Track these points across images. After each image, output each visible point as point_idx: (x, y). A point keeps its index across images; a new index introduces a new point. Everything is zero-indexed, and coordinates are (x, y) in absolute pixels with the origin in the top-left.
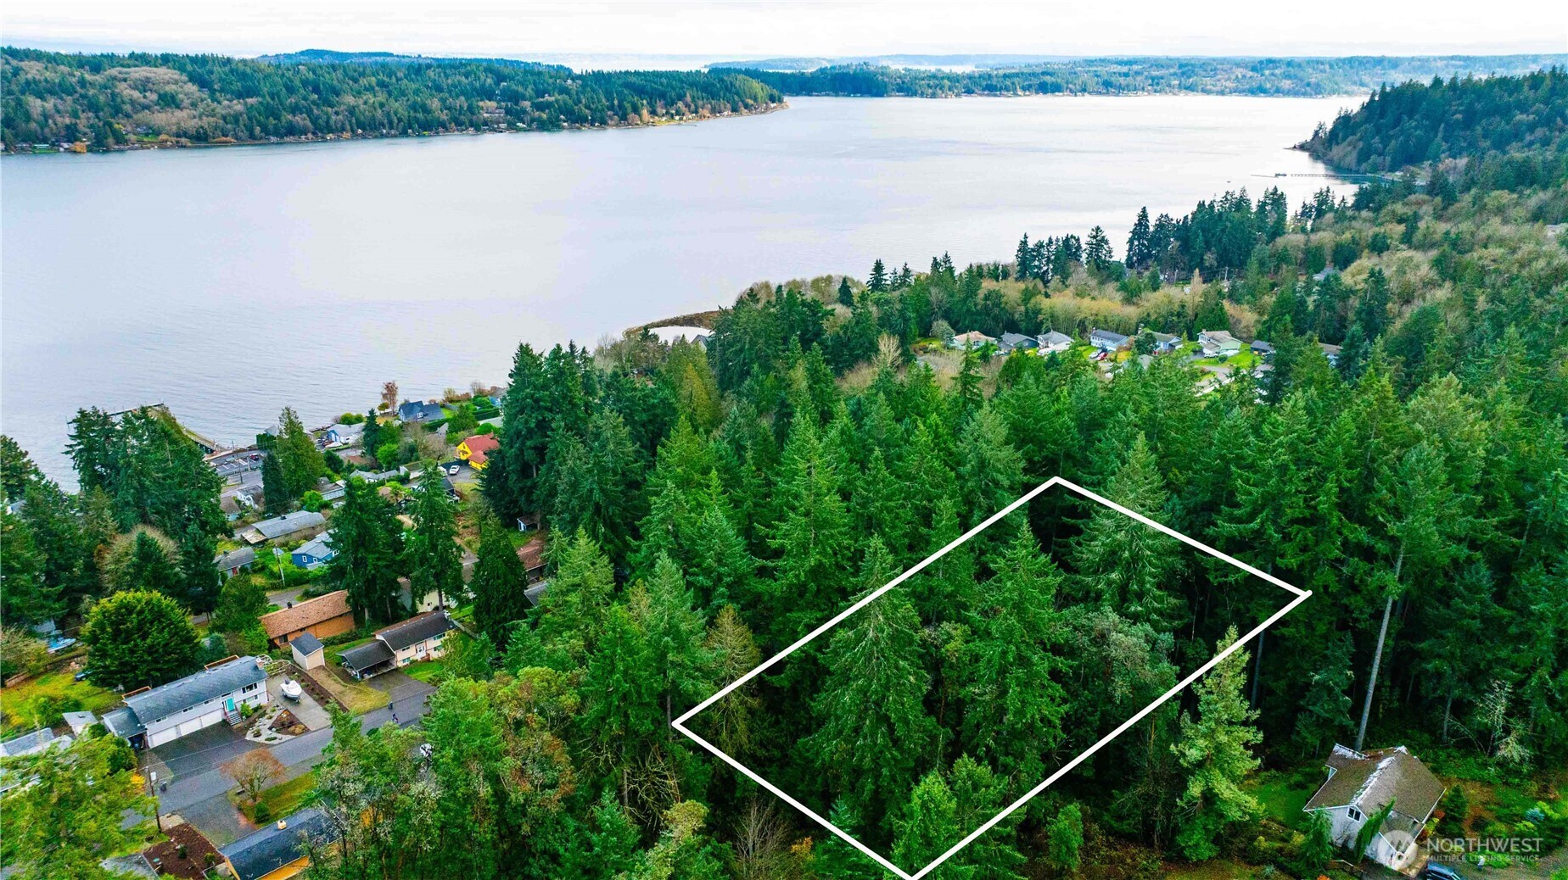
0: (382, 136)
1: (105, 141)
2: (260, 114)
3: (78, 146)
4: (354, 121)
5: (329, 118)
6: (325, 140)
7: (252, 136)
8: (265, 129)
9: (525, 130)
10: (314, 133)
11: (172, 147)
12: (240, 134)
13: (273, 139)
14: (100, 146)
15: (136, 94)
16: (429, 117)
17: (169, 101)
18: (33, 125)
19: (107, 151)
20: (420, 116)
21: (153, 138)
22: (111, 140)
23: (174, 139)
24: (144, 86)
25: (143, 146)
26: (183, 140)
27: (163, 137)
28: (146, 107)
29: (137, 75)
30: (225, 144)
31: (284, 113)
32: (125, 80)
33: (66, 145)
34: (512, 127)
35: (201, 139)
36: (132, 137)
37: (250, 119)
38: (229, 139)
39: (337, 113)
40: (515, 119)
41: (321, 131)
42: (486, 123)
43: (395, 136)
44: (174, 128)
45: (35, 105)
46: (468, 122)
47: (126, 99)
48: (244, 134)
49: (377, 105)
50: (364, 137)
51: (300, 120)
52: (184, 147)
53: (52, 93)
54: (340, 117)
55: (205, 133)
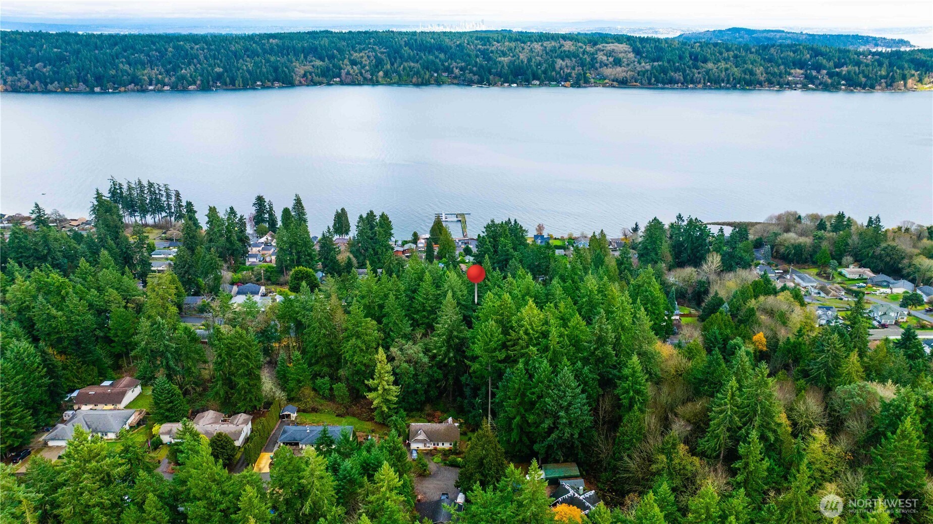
0: (721, 88)
1: (580, 82)
2: (657, 71)
3: (567, 84)
4: (707, 77)
5: (694, 75)
6: (687, 88)
7: (650, 83)
8: (657, 81)
9: (813, 90)
10: (682, 84)
11: (608, 87)
12: (644, 81)
13: (660, 85)
14: (577, 85)
15: (605, 58)
16: (753, 78)
17: (618, 62)
18: (554, 73)
19: (579, 86)
20: (747, 77)
21: (603, 81)
22: (582, 82)
23: (610, 82)
24: (609, 54)
25: (596, 85)
26: (615, 83)
27: (607, 81)
28: (606, 65)
29: (609, 48)
30: (634, 87)
31: (670, 72)
32: (603, 51)
33: (563, 83)
34: (805, 87)
35: (623, 83)
36: (592, 80)
37: (651, 74)
38: (638, 84)
39: (699, 73)
40: (810, 83)
41: (687, 83)
42: (788, 83)
43: (728, 89)
44: (613, 77)
45: (560, 63)
46: (777, 82)
47: (599, 61)
48: (645, 82)
49: (723, 69)
50: (710, 88)
51: (678, 76)
52: (614, 87)
53: (568, 57)
54: (700, 75)
55: (627, 80)
